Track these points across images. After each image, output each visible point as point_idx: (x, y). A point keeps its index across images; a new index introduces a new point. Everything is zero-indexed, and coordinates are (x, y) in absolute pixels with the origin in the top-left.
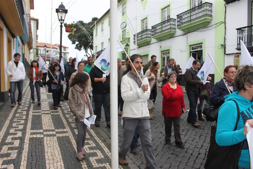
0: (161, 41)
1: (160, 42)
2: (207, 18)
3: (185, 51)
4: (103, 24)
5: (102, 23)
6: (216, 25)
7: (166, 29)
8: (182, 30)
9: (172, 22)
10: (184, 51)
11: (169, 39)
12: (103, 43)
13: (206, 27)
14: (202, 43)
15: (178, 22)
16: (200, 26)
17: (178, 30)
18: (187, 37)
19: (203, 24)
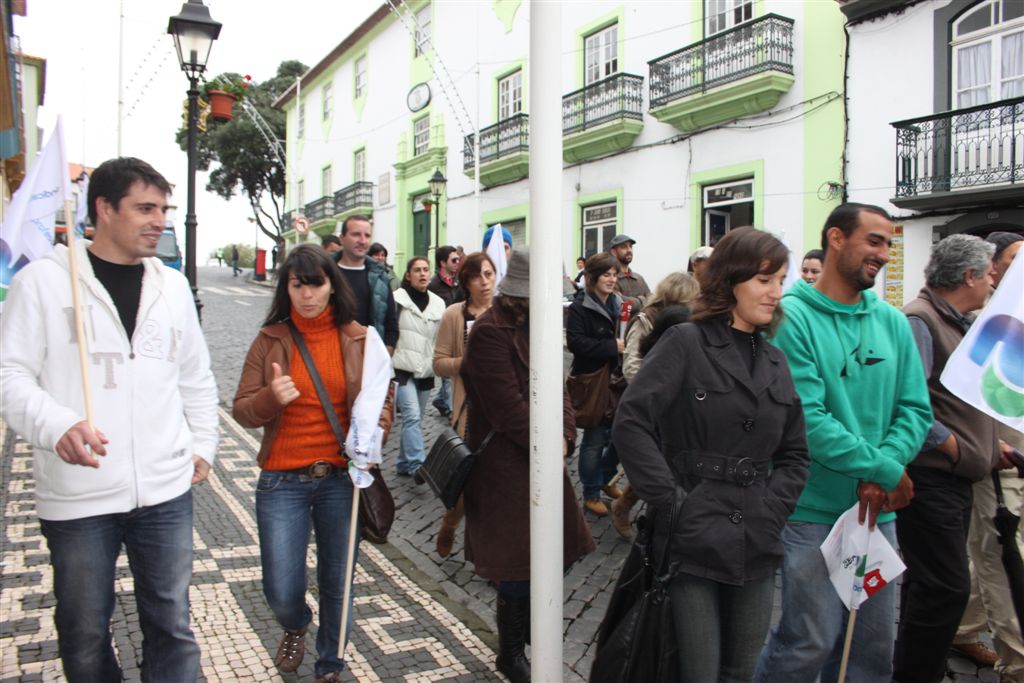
0: (580, 164)
1: (578, 168)
2: (776, 77)
3: (681, 207)
4: (327, 88)
5: (325, 83)
6: (808, 107)
7: (603, 118)
8: (668, 122)
9: (629, 90)
10: (678, 207)
11: (613, 156)
12: (329, 167)
13: (767, 113)
14: (752, 177)
15: (652, 88)
16: (746, 106)
17: (654, 119)
18: (690, 151)
19: (757, 99)
